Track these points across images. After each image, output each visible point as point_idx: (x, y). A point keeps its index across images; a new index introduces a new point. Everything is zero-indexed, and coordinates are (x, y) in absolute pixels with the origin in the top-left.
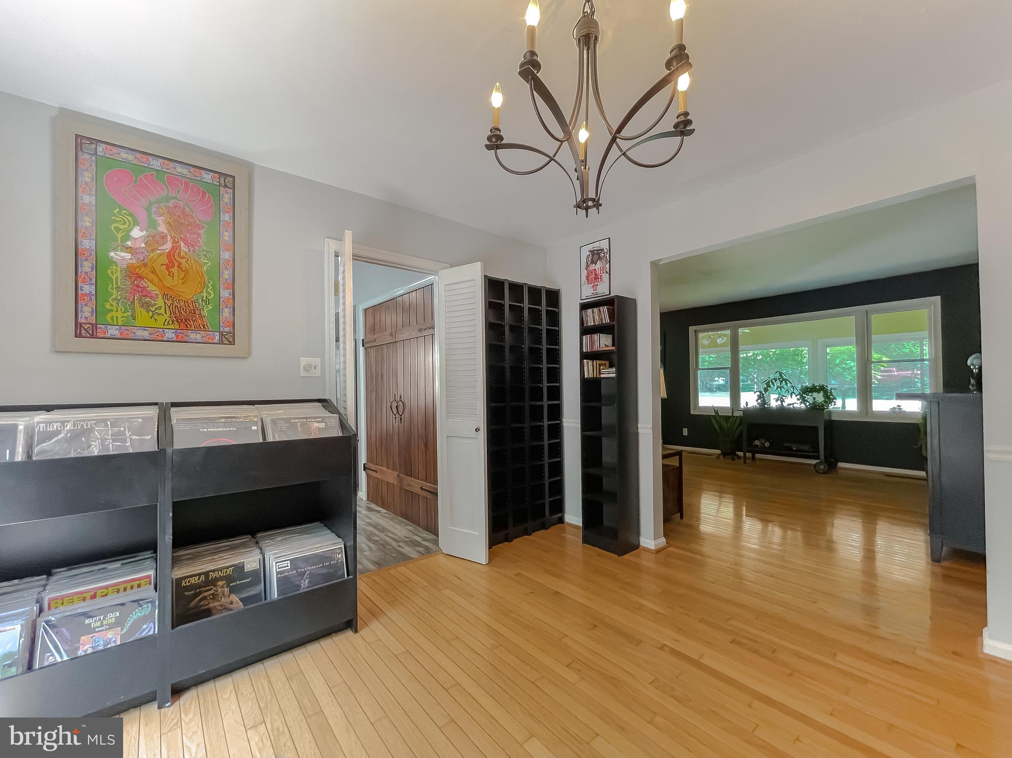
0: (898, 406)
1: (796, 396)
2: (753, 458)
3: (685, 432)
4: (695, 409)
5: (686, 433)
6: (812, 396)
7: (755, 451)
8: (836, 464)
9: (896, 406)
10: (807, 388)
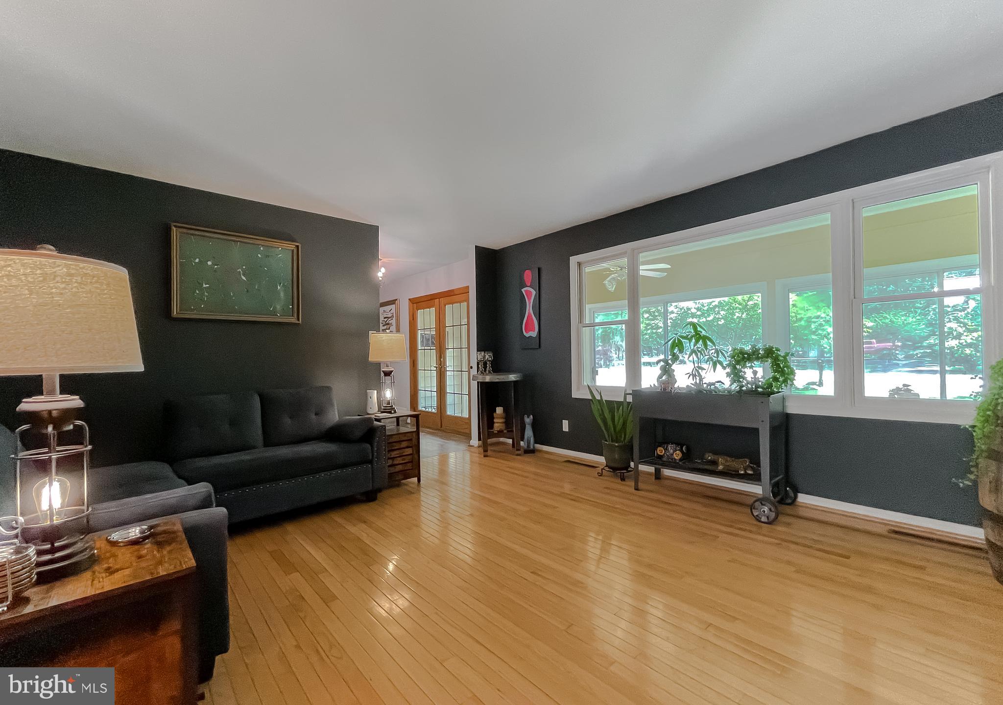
0: (904, 385)
1: (724, 368)
2: (658, 475)
3: (566, 426)
4: (578, 389)
5: (565, 429)
6: (751, 367)
7: (660, 462)
8: (796, 497)
9: (901, 386)
10: (742, 352)
